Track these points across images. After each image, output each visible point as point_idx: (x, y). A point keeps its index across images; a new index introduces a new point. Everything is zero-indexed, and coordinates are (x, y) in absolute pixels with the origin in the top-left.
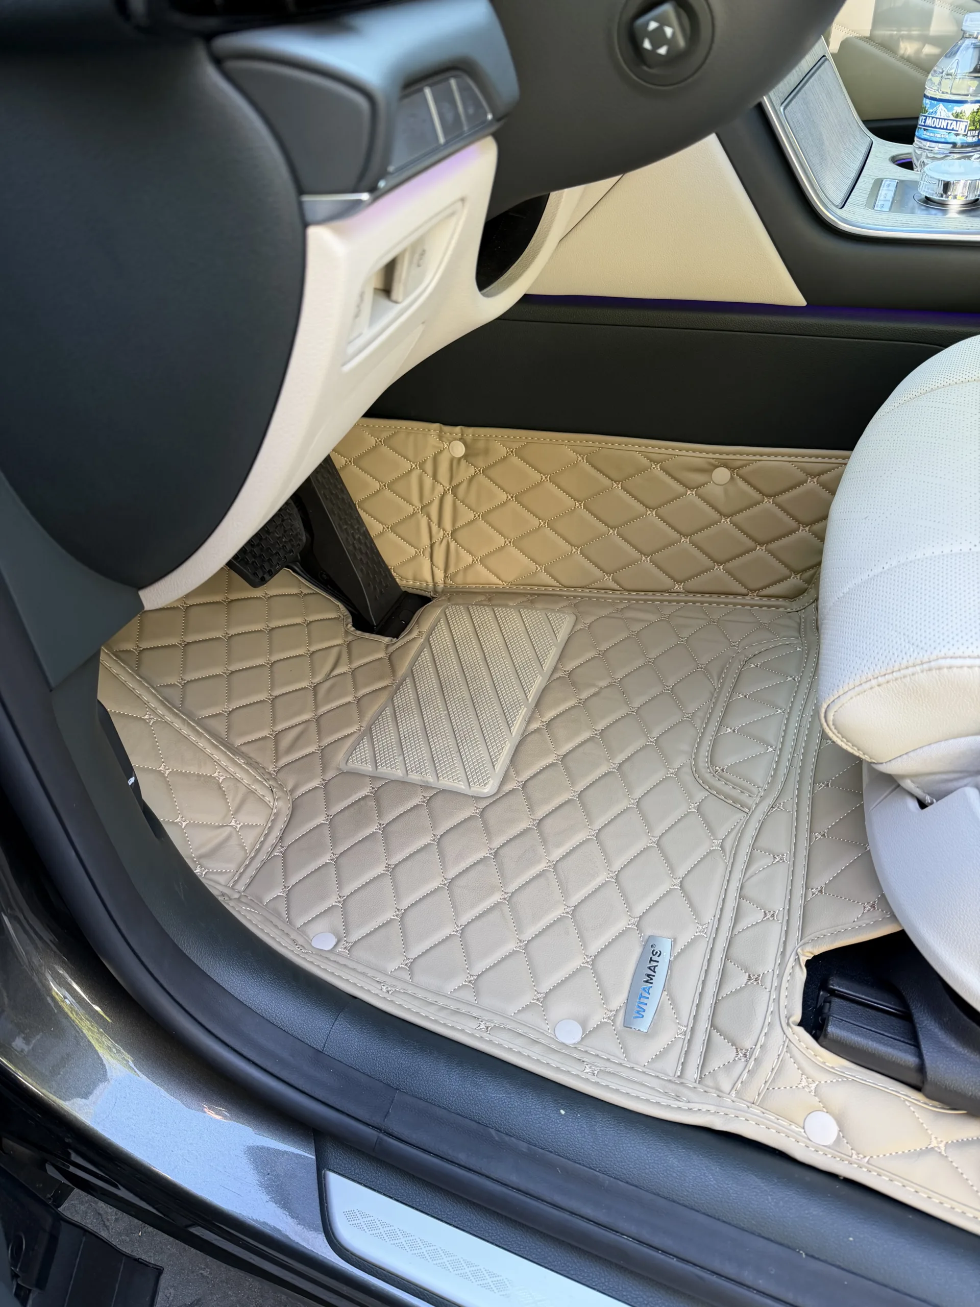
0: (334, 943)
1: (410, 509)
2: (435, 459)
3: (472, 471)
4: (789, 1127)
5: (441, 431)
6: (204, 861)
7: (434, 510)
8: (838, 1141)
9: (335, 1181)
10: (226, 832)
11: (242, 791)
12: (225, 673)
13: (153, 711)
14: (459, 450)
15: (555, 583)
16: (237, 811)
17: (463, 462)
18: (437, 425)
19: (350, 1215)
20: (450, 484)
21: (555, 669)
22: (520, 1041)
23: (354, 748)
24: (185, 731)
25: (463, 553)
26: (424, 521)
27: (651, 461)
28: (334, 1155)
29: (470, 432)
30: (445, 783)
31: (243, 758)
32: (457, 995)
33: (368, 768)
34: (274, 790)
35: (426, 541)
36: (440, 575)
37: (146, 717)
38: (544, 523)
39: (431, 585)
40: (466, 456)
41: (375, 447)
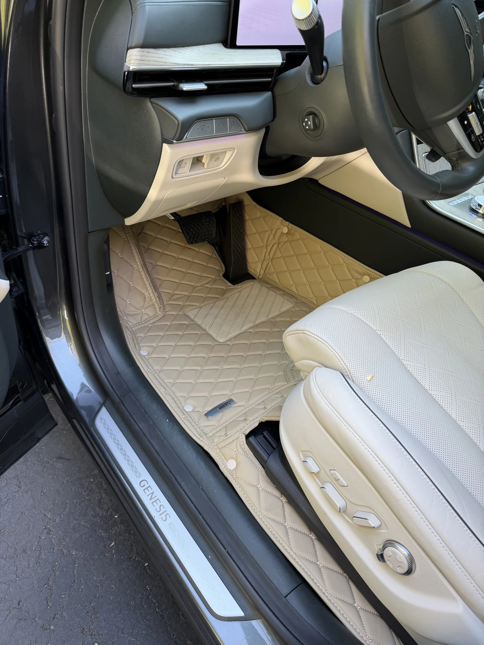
0: (146, 354)
1: (262, 244)
2: (277, 230)
3: (286, 240)
4: (224, 460)
5: (282, 221)
6: (128, 316)
7: (269, 248)
8: (233, 470)
9: (104, 410)
10: (140, 312)
11: (151, 303)
12: (170, 268)
13: (137, 266)
14: (285, 230)
15: (296, 292)
16: (146, 308)
17: (285, 235)
18: (281, 219)
19: (101, 419)
20: (278, 241)
21: (273, 318)
22: (175, 405)
23: (193, 309)
24: (144, 276)
25: (272, 267)
26: (265, 250)
27: (344, 262)
28: (108, 403)
29: (291, 225)
30: (211, 332)
31: (158, 294)
32: (167, 383)
33: (192, 317)
34: (161, 308)
35: (262, 258)
36: (262, 272)
37: (134, 266)
38: (302, 269)
39: (258, 275)
40: (287, 234)
41: (259, 218)
